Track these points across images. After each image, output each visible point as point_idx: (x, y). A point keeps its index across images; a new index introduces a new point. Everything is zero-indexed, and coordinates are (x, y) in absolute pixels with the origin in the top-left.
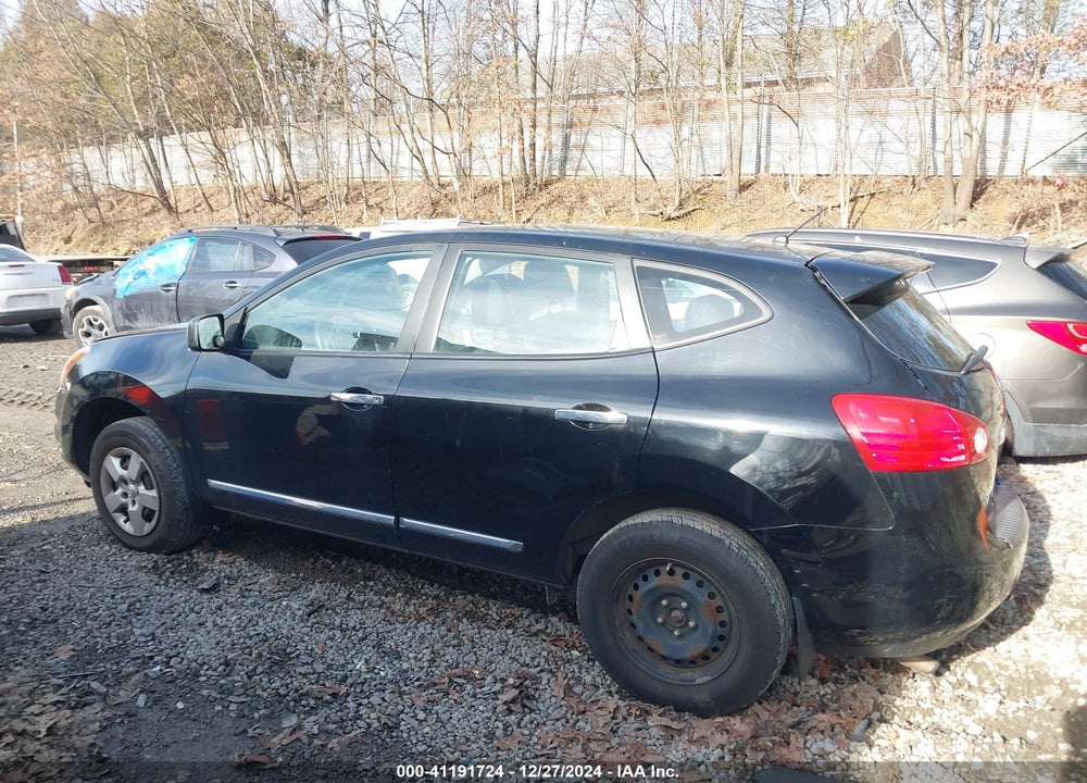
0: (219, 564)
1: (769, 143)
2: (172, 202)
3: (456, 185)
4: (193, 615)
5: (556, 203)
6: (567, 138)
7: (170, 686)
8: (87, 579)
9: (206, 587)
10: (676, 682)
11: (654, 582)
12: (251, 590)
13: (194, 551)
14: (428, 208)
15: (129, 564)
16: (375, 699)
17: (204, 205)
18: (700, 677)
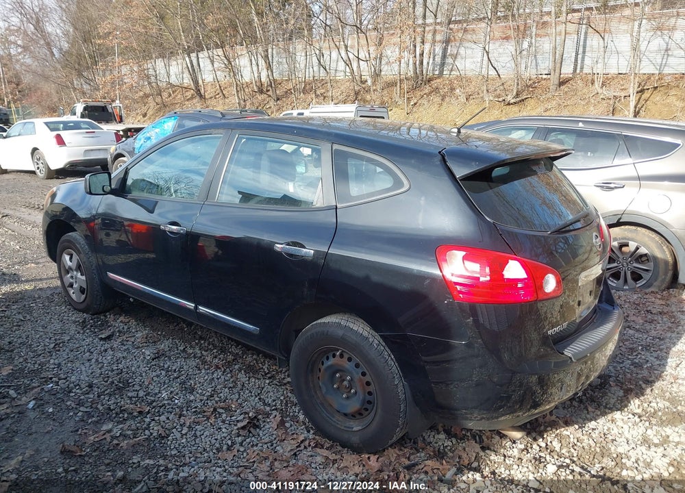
0: (118, 322)
1: (584, 52)
2: (202, 92)
3: (369, 83)
4: (88, 354)
5: (434, 93)
6: (445, 50)
7: (52, 397)
8: (43, 326)
9: (103, 336)
10: (342, 428)
11: (332, 361)
12: (128, 341)
13: (107, 314)
14: (352, 97)
15: (70, 319)
16: (163, 418)
17: (221, 94)
18: (356, 426)
